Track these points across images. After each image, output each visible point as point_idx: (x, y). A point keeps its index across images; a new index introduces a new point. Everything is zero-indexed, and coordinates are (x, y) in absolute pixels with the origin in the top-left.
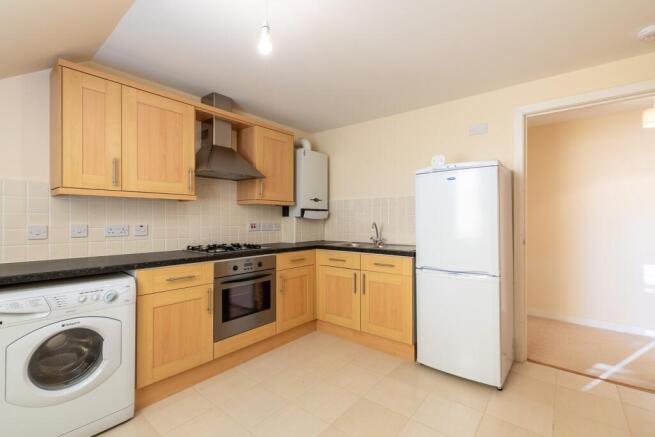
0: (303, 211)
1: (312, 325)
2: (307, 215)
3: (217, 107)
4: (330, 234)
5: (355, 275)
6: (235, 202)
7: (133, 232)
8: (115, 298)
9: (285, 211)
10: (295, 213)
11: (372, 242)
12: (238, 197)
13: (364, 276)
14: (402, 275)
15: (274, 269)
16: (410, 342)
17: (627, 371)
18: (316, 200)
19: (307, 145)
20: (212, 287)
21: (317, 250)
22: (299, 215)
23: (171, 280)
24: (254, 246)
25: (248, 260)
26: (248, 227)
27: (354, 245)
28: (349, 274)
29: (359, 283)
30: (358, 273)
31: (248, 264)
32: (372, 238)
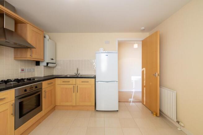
0: (48, 64)
1: (54, 109)
2: (49, 65)
3: (6, 7)
4: (55, 72)
5: (74, 86)
6: (13, 58)
9: (38, 63)
10: (43, 64)
12: (14, 56)
13: (77, 86)
14: (91, 84)
15: (42, 88)
16: (94, 105)
17: (134, 99)
18: (52, 59)
19: (47, 37)
20: (14, 102)
21: (56, 79)
22: (46, 65)
25: (31, 86)
26: (20, 70)
27: (68, 76)
28: (71, 86)
29: (75, 89)
31: (31, 87)
32: (75, 73)
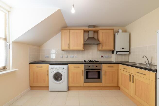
0: (117, 52)
2: (118, 53)
5: (130, 75)
7: (75, 57)
8: (64, 69)
10: (115, 52)
11: (145, 63)
14: (149, 79)
15: (102, 68)
18: (123, 48)
19: (121, 31)
21: (119, 64)
23: (74, 67)
24: (98, 61)
28: (128, 74)
29: (131, 78)
30: (131, 74)
31: (93, 66)
32: (146, 62)
